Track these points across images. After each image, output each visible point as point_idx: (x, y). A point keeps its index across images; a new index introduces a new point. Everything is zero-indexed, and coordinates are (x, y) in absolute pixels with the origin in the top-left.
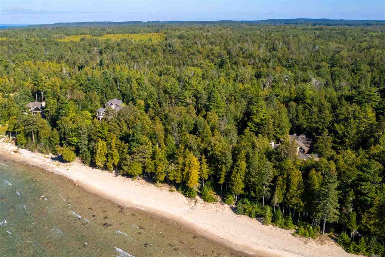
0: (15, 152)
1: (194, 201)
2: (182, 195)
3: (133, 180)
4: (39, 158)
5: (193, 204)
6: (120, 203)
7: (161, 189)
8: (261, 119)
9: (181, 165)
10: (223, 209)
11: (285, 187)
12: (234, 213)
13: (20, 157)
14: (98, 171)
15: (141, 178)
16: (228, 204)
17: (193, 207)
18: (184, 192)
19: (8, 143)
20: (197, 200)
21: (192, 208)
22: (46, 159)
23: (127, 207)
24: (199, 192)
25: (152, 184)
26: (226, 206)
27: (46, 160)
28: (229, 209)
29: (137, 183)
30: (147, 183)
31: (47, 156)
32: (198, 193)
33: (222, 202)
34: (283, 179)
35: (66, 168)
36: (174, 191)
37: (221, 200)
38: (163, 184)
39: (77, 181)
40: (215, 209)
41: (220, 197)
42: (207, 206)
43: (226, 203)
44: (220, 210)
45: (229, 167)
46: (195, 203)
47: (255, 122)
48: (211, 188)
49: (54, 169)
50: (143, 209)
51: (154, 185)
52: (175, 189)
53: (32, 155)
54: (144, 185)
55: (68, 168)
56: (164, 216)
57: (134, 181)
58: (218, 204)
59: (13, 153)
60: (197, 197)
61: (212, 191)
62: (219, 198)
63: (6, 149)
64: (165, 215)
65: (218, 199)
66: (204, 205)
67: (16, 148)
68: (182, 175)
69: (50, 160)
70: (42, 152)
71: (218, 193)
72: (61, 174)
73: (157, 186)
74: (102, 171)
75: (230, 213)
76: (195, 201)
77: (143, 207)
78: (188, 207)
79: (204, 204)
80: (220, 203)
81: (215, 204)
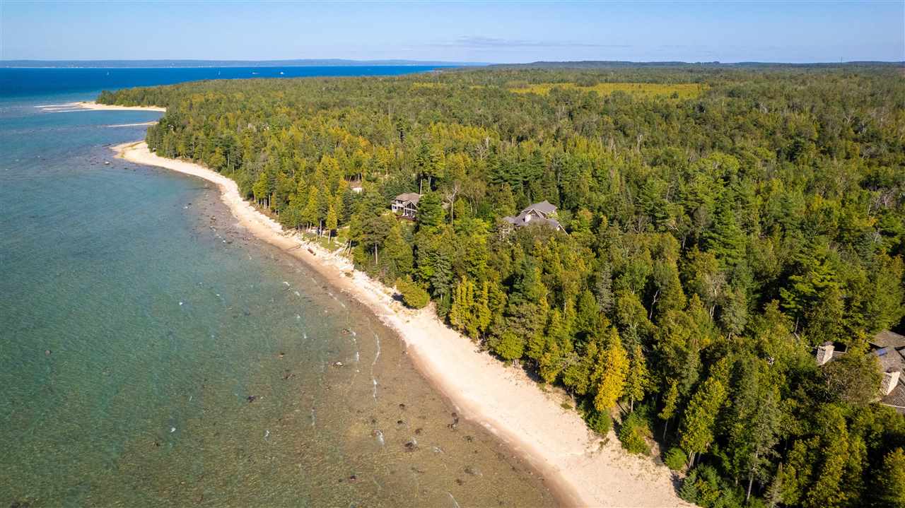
0: (348, 275)
1: (600, 440)
2: (583, 421)
3: (504, 366)
4: (375, 291)
5: (596, 447)
6: (458, 409)
7: (548, 398)
8: (815, 287)
9: (590, 360)
10: (655, 476)
11: (808, 472)
12: (674, 494)
13: (351, 285)
14: (455, 335)
15: (521, 366)
16: (671, 469)
17: (592, 453)
18: (587, 415)
19: (345, 258)
20: (608, 440)
21: (591, 455)
22: (385, 295)
23: (467, 418)
24: (620, 421)
25: (535, 384)
26: (666, 472)
27: (383, 297)
28: (668, 481)
29: (509, 375)
30: (528, 378)
31: (389, 290)
32: (616, 424)
33: (660, 460)
34: (809, 449)
35: (406, 319)
36: (569, 407)
37: (659, 453)
38: (556, 388)
39: (411, 346)
40: (637, 472)
41: (658, 447)
42: (623, 459)
43: (666, 465)
44: (648, 476)
45: (688, 386)
46: (602, 446)
47: (798, 292)
48: (646, 421)
49: (388, 316)
50: (494, 430)
51: (538, 385)
52: (573, 405)
53: (368, 285)
54: (519, 382)
55: (410, 318)
56: (526, 457)
57: (505, 369)
58: (649, 461)
59: (343, 275)
60: (611, 434)
61: (646, 427)
62: (655, 449)
63: (337, 268)
64: (528, 457)
65: (653, 450)
66: (618, 456)
67: (350, 267)
68: (589, 379)
69: (389, 298)
70: (384, 283)
71: (657, 438)
72: (393, 328)
73: (543, 390)
74: (461, 336)
75: (666, 491)
76: (603, 440)
77: (495, 427)
78: (583, 452)
79: (619, 452)
80: (655, 460)
81: (641, 461)
